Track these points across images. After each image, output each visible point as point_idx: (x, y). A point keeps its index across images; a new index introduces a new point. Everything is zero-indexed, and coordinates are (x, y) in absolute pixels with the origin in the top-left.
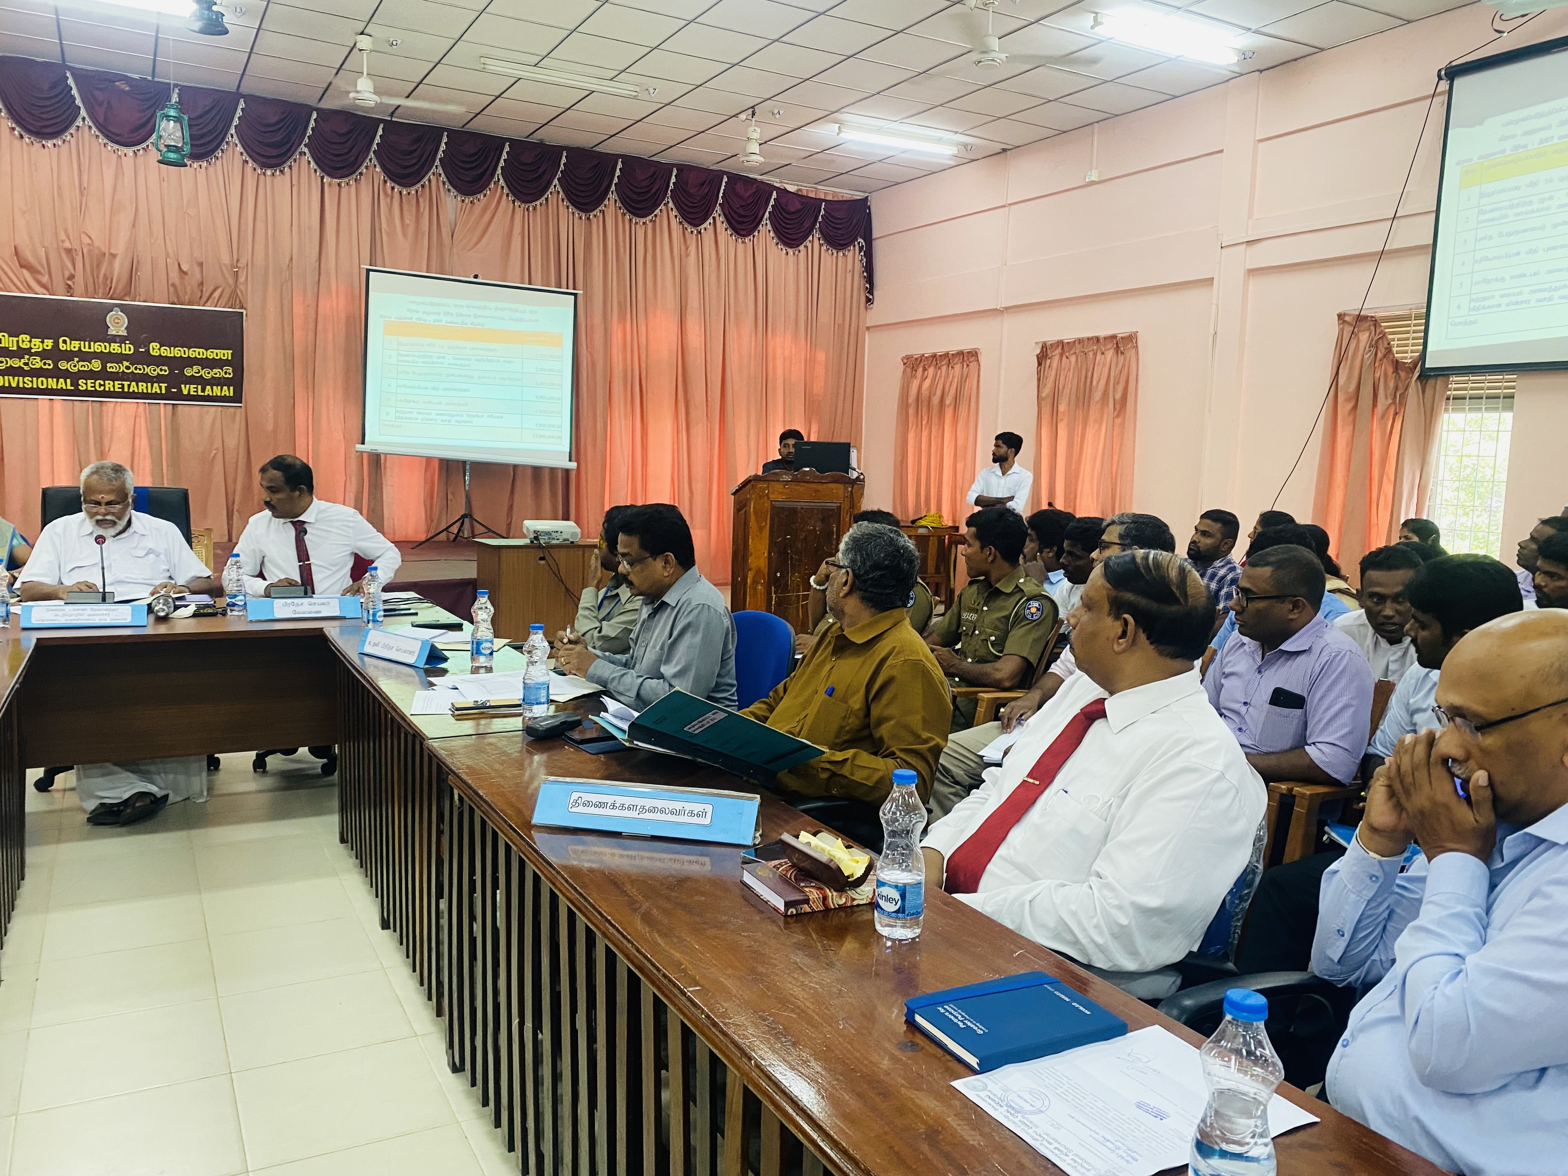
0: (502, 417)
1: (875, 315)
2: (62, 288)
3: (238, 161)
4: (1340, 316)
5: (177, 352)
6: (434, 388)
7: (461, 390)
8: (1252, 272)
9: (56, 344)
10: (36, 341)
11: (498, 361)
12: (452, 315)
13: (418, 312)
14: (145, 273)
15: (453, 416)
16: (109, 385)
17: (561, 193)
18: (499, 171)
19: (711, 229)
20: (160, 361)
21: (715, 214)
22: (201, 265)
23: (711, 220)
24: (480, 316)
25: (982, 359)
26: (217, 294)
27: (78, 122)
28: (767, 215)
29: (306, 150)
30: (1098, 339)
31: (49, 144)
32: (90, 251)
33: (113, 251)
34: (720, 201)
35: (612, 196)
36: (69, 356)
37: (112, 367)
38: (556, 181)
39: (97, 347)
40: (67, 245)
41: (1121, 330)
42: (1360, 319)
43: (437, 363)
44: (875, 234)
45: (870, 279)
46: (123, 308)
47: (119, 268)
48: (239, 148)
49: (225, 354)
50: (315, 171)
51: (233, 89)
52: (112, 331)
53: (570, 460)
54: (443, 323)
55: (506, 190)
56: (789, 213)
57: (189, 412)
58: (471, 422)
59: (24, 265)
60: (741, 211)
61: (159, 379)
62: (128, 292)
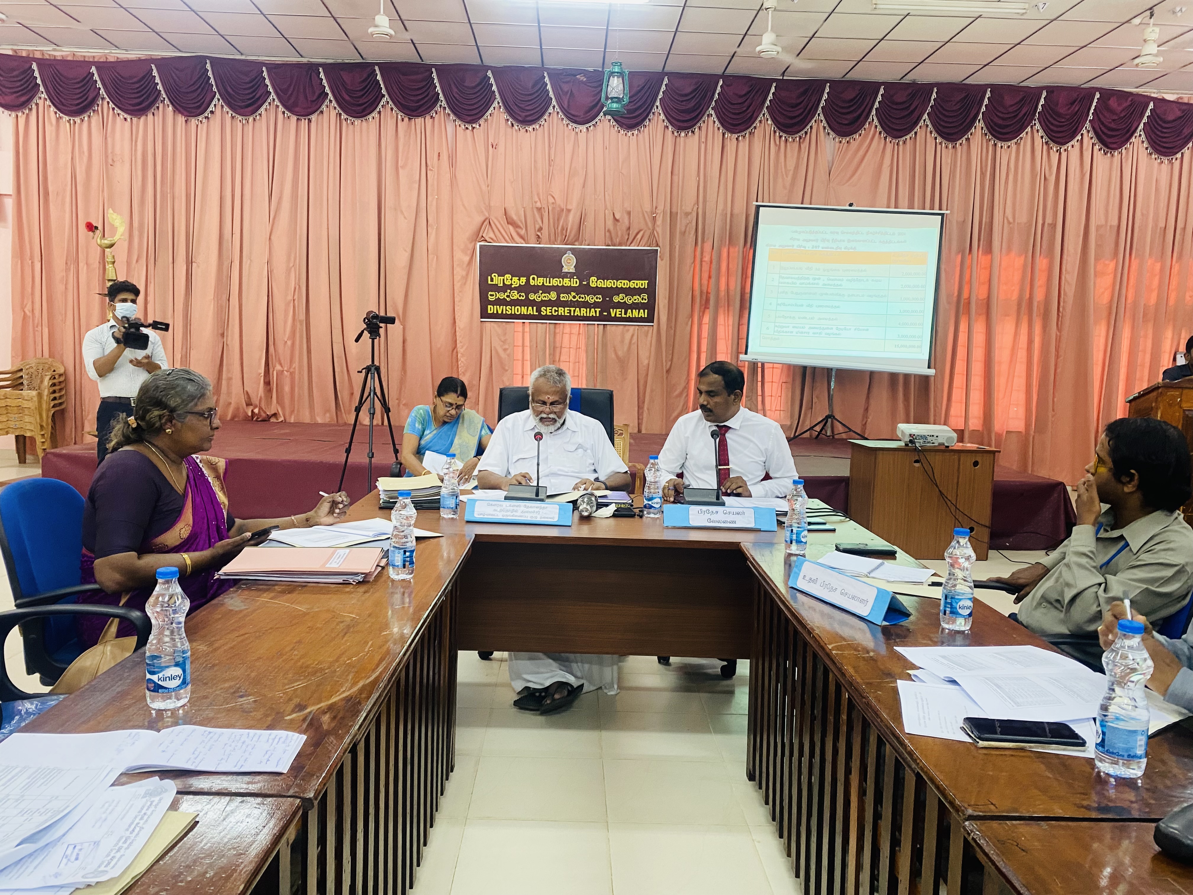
0: (867, 330)
2: (533, 238)
3: (661, 126)
5: (609, 284)
6: (809, 306)
7: (832, 307)
9: (528, 281)
10: (515, 279)
11: (867, 280)
12: (828, 241)
13: (798, 240)
14: (589, 224)
15: (824, 329)
16: (561, 311)
17: (930, 126)
18: (874, 112)
19: (1077, 145)
20: (597, 291)
21: (1084, 131)
22: (629, 213)
23: (1079, 137)
24: (853, 241)
26: (639, 236)
27: (551, 110)
28: (1142, 125)
29: (713, 112)
31: (530, 129)
32: (553, 208)
33: (569, 207)
34: (1091, 117)
35: (980, 124)
36: (536, 289)
37: (564, 297)
38: (925, 116)
39: (555, 282)
40: (539, 205)
43: (813, 284)
46: (574, 251)
47: (572, 219)
48: (662, 117)
49: (642, 284)
50: (719, 129)
51: (660, 69)
52: (565, 270)
53: (930, 368)
54: (820, 249)
55: (879, 128)
56: (1165, 122)
57: (615, 329)
58: (839, 334)
59: (511, 222)
60: (1113, 125)
61: (595, 305)
62: (577, 239)
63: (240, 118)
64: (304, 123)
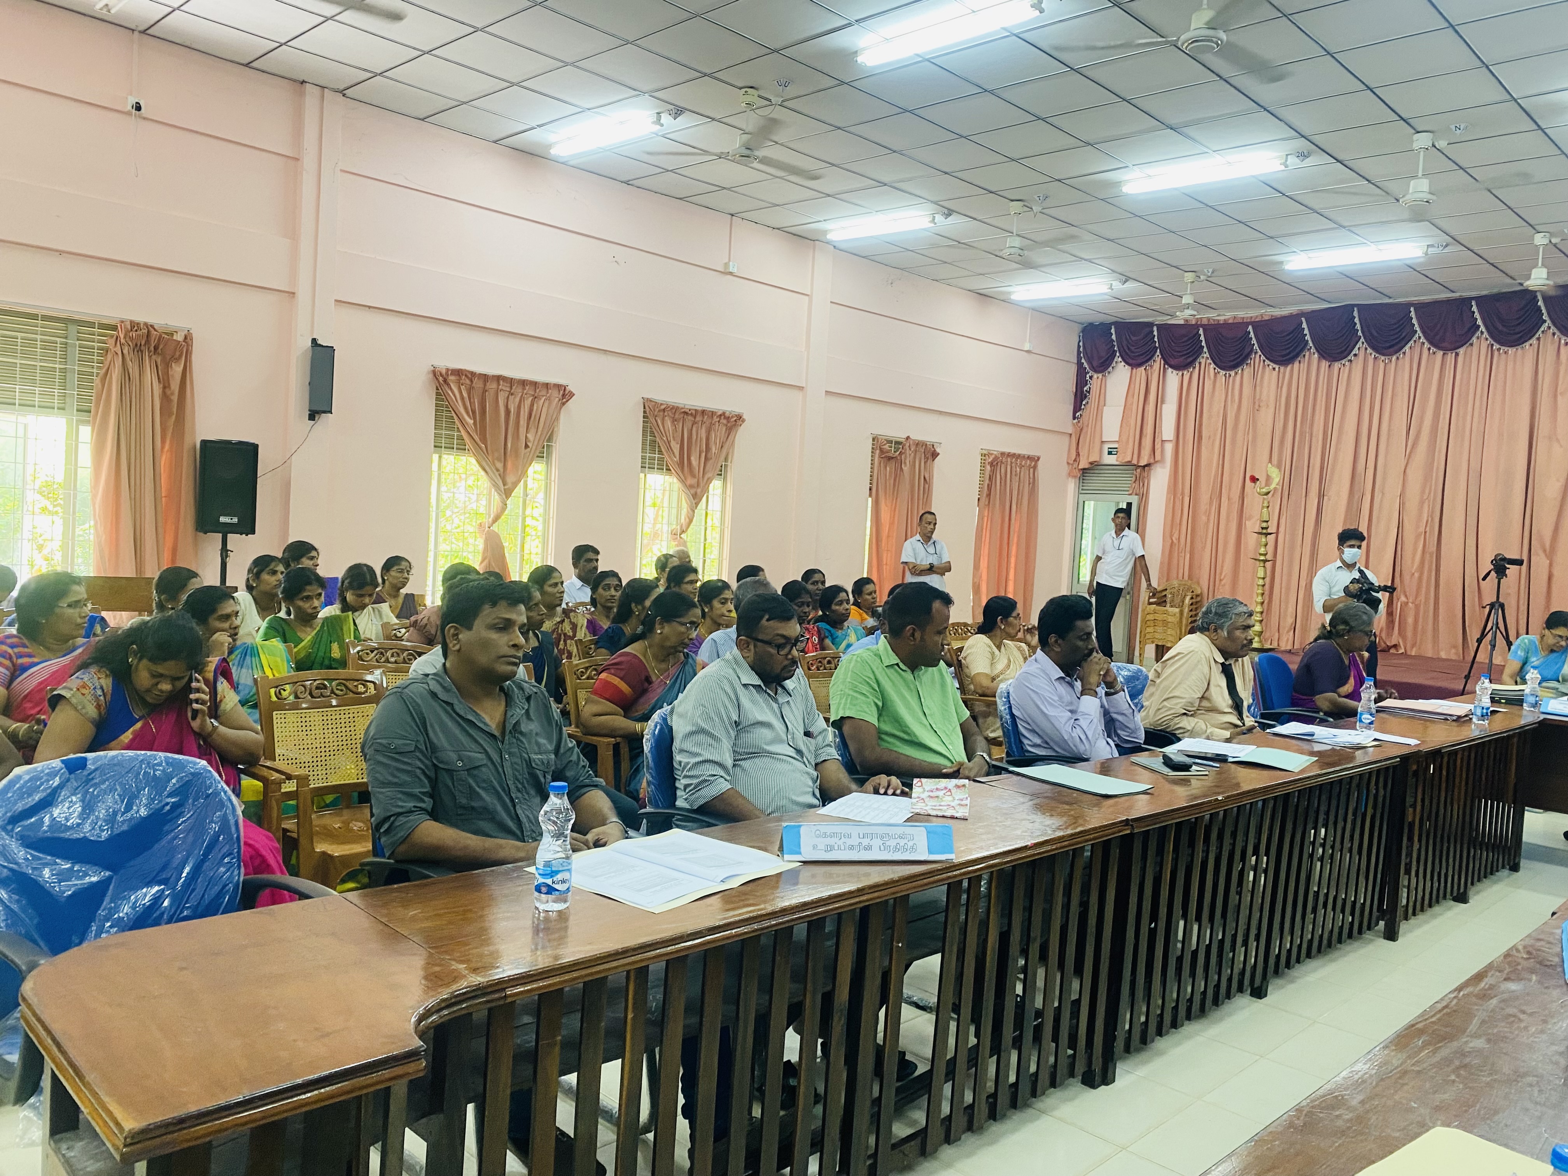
63: (1383, 358)
64: (1451, 356)
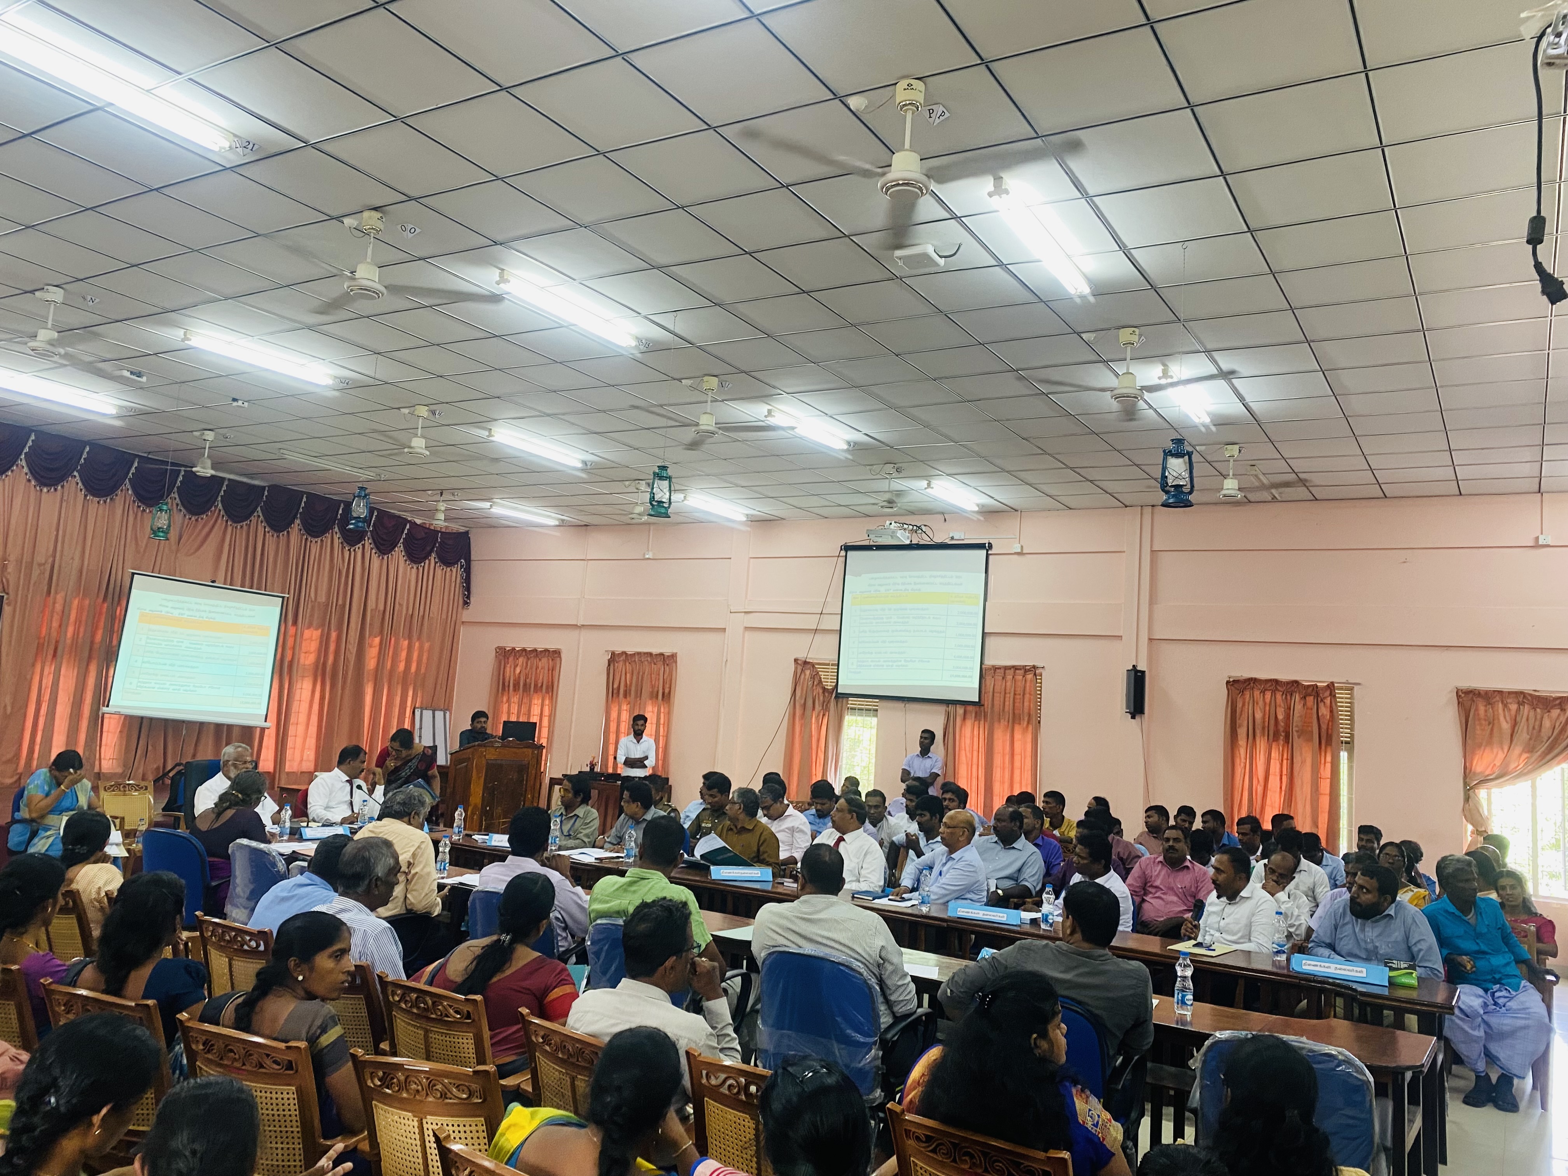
0: (219, 688)
1: (467, 615)
3: (23, 479)
4: (796, 660)
6: (171, 665)
7: (192, 667)
8: (746, 628)
11: (222, 646)
12: (192, 610)
15: (182, 686)
17: (262, 517)
18: (219, 498)
24: (214, 612)
25: (563, 655)
28: (402, 540)
29: (77, 474)
30: (651, 654)
35: (297, 521)
38: (259, 509)
41: (667, 651)
42: (805, 663)
43: (176, 646)
44: (473, 558)
45: (468, 588)
48: (26, 470)
50: (81, 490)
51: (27, 425)
53: (266, 721)
54: (185, 616)
55: (222, 512)
56: (417, 540)
60: (384, 537)
